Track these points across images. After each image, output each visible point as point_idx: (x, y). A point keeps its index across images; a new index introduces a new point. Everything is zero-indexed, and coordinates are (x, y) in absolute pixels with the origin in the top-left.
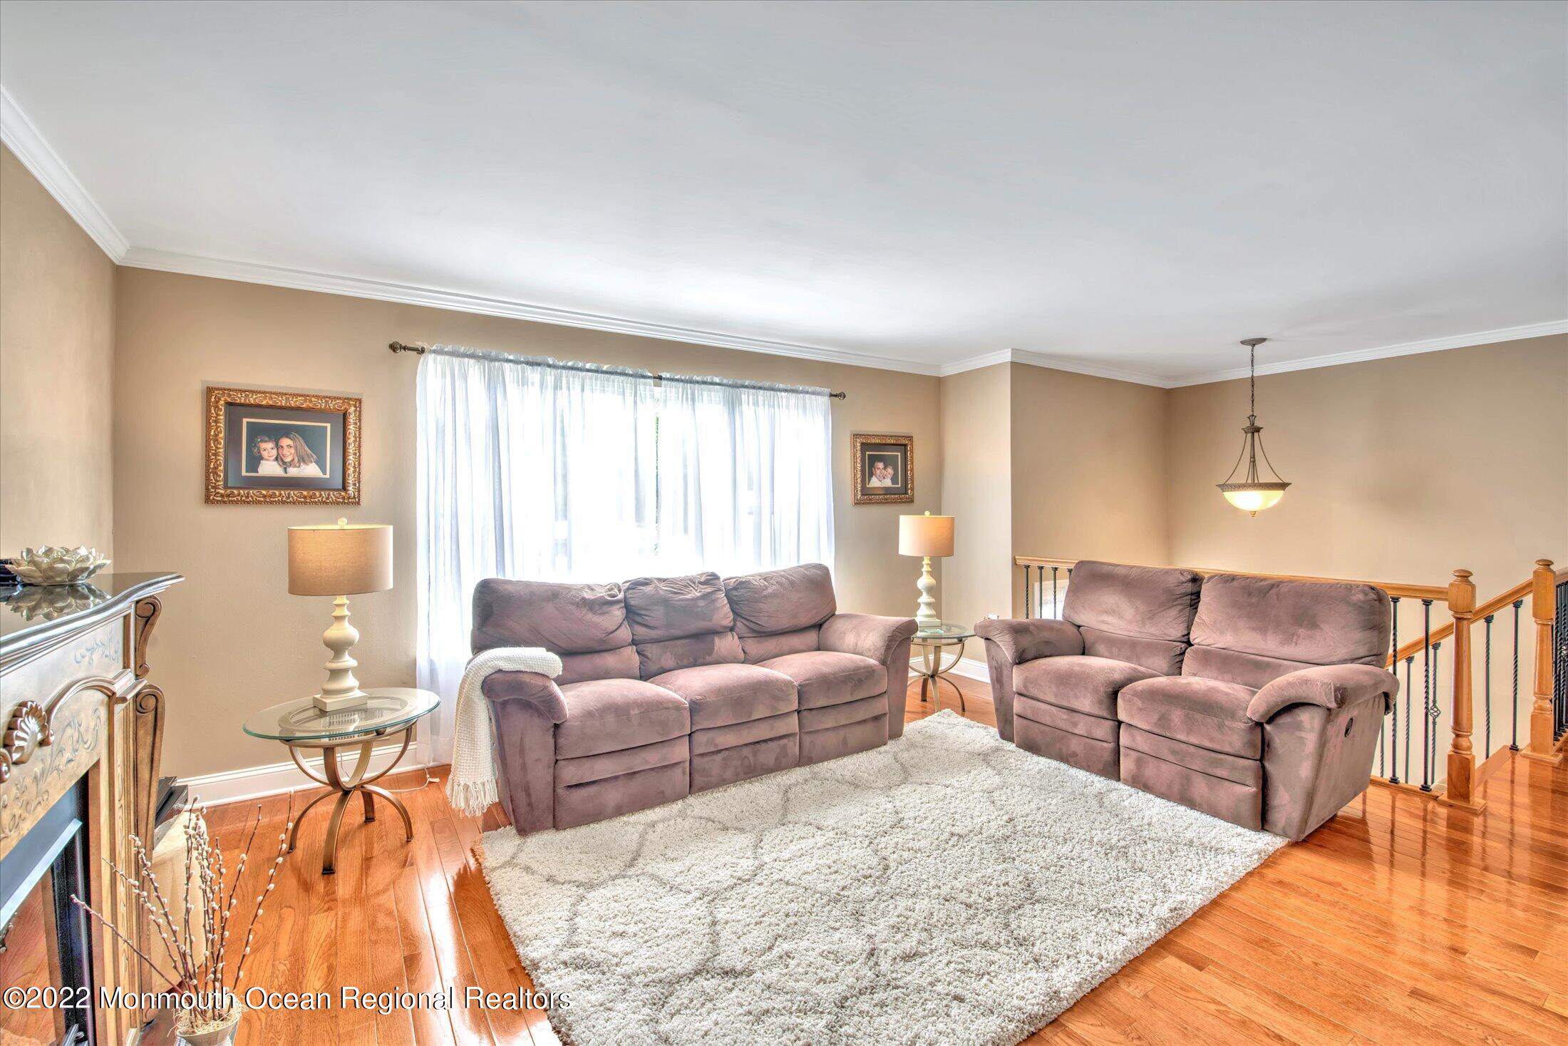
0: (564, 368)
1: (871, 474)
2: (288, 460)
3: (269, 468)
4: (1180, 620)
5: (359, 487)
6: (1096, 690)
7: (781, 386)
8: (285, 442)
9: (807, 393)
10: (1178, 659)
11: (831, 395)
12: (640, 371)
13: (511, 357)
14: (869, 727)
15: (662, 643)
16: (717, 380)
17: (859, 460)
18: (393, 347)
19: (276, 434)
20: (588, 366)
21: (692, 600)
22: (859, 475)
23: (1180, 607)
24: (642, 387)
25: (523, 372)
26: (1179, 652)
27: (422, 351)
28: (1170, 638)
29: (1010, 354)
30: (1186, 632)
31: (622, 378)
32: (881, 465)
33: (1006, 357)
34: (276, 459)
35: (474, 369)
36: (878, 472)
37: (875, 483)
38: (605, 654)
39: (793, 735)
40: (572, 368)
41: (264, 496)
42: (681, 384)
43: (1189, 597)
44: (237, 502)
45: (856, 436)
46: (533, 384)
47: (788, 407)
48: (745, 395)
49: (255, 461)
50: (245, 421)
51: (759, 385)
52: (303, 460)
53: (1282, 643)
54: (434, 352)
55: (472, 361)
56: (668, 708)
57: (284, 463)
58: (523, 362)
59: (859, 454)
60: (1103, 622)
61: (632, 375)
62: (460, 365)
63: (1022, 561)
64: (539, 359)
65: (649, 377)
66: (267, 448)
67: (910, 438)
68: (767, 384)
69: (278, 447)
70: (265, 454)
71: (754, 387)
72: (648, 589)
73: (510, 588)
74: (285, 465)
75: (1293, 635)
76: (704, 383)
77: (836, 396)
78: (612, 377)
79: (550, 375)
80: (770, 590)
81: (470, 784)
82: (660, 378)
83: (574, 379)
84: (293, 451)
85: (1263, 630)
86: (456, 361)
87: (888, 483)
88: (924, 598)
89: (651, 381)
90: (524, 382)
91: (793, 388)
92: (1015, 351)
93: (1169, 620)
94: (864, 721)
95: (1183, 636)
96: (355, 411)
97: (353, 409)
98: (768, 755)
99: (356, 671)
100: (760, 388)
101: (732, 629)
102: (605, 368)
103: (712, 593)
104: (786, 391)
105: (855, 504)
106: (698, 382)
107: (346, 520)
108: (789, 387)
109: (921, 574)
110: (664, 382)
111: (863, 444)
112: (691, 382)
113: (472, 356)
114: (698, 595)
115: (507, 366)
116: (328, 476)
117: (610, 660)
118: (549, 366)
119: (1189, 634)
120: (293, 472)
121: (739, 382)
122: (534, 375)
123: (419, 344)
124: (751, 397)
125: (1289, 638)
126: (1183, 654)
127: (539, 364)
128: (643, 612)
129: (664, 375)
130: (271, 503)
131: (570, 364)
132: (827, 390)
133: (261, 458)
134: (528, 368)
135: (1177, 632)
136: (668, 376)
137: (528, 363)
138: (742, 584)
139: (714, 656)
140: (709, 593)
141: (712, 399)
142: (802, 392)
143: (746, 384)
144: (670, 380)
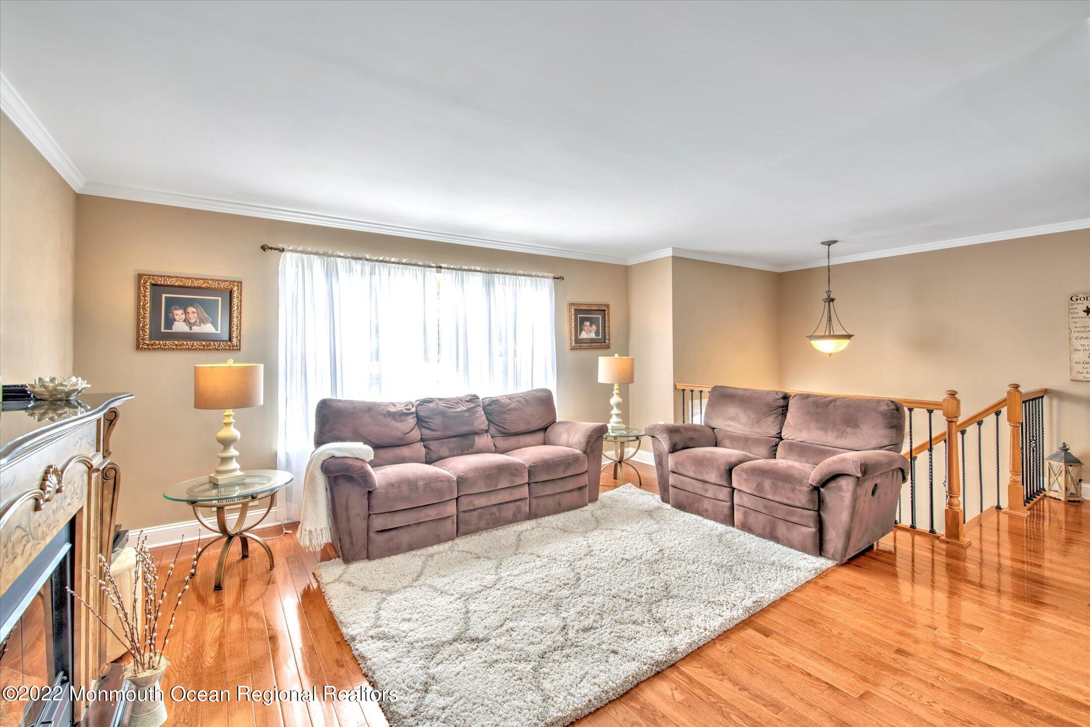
0: (376, 261)
1: (581, 330)
2: (192, 321)
3: (180, 327)
4: (775, 424)
5: (240, 339)
6: (719, 469)
7: (521, 272)
8: (191, 309)
9: (538, 276)
10: (774, 449)
11: (554, 278)
12: (427, 263)
13: (342, 254)
14: (576, 494)
15: (441, 441)
16: (478, 268)
17: (573, 321)
18: (264, 248)
19: (184, 305)
20: (393, 260)
21: (461, 412)
22: (573, 330)
23: (776, 415)
24: (428, 273)
25: (350, 264)
26: (774, 444)
27: (283, 250)
28: (770, 436)
29: (671, 251)
30: (779, 431)
31: (415, 267)
32: (588, 324)
33: (668, 253)
34: (185, 321)
35: (317, 261)
36: (586, 328)
37: (584, 335)
38: (402, 447)
39: (526, 499)
40: (382, 261)
41: (176, 345)
42: (454, 271)
43: (781, 409)
44: (158, 349)
45: (571, 304)
46: (356, 271)
47: (525, 284)
48: (497, 278)
49: (170, 322)
50: (164, 296)
51: (507, 271)
52: (202, 321)
53: (837, 438)
54: (291, 251)
55: (316, 257)
56: (442, 481)
57: (190, 323)
58: (349, 258)
59: (573, 317)
60: (729, 425)
61: (422, 266)
62: (308, 260)
63: (680, 386)
64: (360, 256)
65: (433, 267)
66: (179, 313)
67: (608, 306)
68: (511, 271)
69: (186, 313)
70: (177, 318)
71: (503, 273)
72: (431, 405)
73: (340, 404)
74: (191, 325)
75: (844, 432)
76: (470, 270)
77: (557, 278)
78: (409, 267)
79: (368, 266)
80: (512, 406)
81: (313, 530)
82: (441, 267)
83: (384, 269)
84: (196, 315)
85: (825, 430)
86: (305, 257)
87: (592, 335)
88: (615, 411)
89: (434, 270)
90: (350, 270)
91: (529, 273)
92: (674, 249)
93: (769, 423)
94: (572, 490)
95: (778, 434)
96: (238, 289)
97: (236, 288)
98: (509, 511)
99: (238, 459)
100: (507, 274)
101: (487, 431)
102: (404, 261)
103: (474, 407)
104: (524, 275)
105: (571, 349)
106: (465, 270)
107: (232, 361)
108: (526, 273)
109: (613, 395)
110: (443, 270)
111: (576, 310)
112: (461, 270)
113: (316, 254)
114: (465, 409)
115: (339, 260)
116: (219, 332)
117: (405, 451)
118: (367, 260)
119: (781, 432)
120: (196, 329)
121: (493, 270)
122: (357, 266)
123: (281, 246)
124: (501, 279)
125: (841, 434)
126: (777, 445)
127: (360, 259)
128: (429, 420)
129: (443, 265)
130: (181, 349)
131: (381, 258)
132: (552, 275)
133: (175, 320)
134: (353, 261)
135: (773, 432)
136: (446, 266)
137: (353, 258)
138: (494, 402)
139: (475, 448)
140: (472, 408)
141: (475, 281)
142: (535, 276)
143: (498, 271)
144: (447, 269)
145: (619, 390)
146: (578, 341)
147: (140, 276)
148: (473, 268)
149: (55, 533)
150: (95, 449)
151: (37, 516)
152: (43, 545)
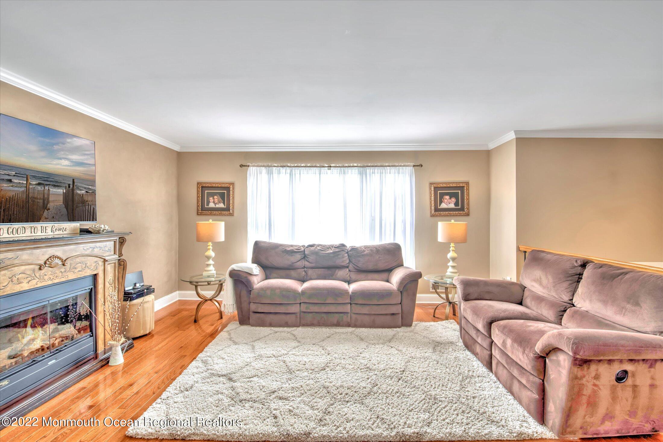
0: (293, 167)
1: (441, 202)
2: (216, 202)
3: (212, 205)
4: (568, 290)
5: (233, 210)
7: (387, 164)
8: (216, 197)
9: (401, 166)
10: (561, 314)
11: (414, 166)
12: (322, 165)
13: (276, 165)
14: (388, 317)
15: (314, 269)
16: (356, 165)
17: (433, 195)
18: (241, 166)
19: (213, 195)
20: (302, 165)
21: (328, 253)
22: (433, 202)
23: (571, 282)
24: (323, 170)
25: (279, 170)
26: (563, 310)
27: (249, 166)
28: (563, 301)
29: (514, 134)
30: (571, 298)
31: (315, 168)
32: (447, 197)
33: (511, 136)
34: (213, 202)
35: (264, 170)
36: (446, 201)
37: (443, 206)
38: (291, 270)
39: (347, 313)
40: (296, 167)
41: (210, 213)
42: (339, 168)
43: (578, 276)
44: (204, 215)
45: (431, 184)
46: (283, 173)
47: (390, 173)
48: (368, 170)
49: (208, 203)
51: (376, 165)
52: (220, 202)
53: (616, 313)
54: (252, 166)
55: (263, 168)
57: (215, 203)
58: (279, 166)
59: (433, 192)
61: (319, 167)
62: (259, 170)
63: (522, 249)
64: (285, 164)
65: (326, 167)
66: (211, 199)
67: (467, 183)
68: (379, 164)
69: (214, 199)
70: (211, 201)
71: (373, 166)
72: (312, 248)
73: (263, 244)
74: (215, 204)
75: (623, 308)
76: (350, 167)
77: (417, 166)
78: (312, 168)
79: (288, 170)
80: (365, 253)
82: (330, 167)
83: (297, 171)
84: (217, 200)
85: (605, 303)
86: (258, 168)
87: (452, 206)
88: (451, 263)
89: (327, 168)
90: (279, 173)
91: (393, 165)
92: (516, 132)
93: (563, 289)
94: (386, 314)
95: (570, 300)
96: (232, 187)
97: (231, 186)
100: (376, 166)
101: (347, 267)
102: (309, 165)
104: (389, 166)
105: (431, 216)
106: (346, 167)
107: (211, 220)
108: (391, 164)
110: (332, 168)
111: (435, 188)
112: (343, 167)
113: (263, 166)
114: (331, 251)
115: (274, 168)
116: (226, 207)
117: (293, 273)
118: (288, 166)
119: (572, 300)
120: (217, 206)
121: (366, 165)
122: (283, 170)
123: (248, 164)
124: (371, 170)
125: (622, 310)
126: (565, 311)
127: (285, 166)
128: (309, 257)
129: (332, 165)
130: (212, 215)
131: (296, 165)
132: (412, 164)
133: (210, 202)
134: (281, 168)
135: (566, 298)
136: (334, 165)
137: (281, 166)
138: (353, 249)
139: (334, 277)
140: (337, 251)
141: (353, 173)
142: (398, 166)
143: (369, 165)
144: (335, 167)
145: (455, 247)
146: (436, 210)
147: (198, 183)
148: (352, 165)
149: (63, 280)
150: (113, 253)
151: (42, 272)
152: (50, 282)
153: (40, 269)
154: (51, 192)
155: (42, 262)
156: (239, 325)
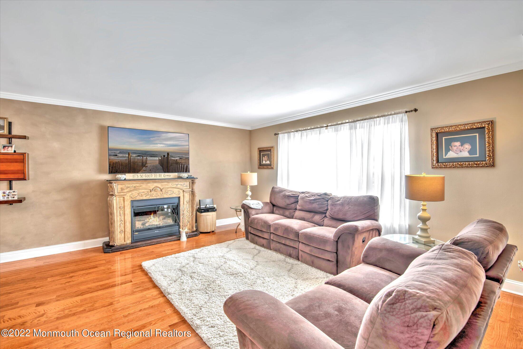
0: (303, 130)
1: (447, 151)
3: (264, 162)
7: (376, 116)
9: (391, 115)
11: (407, 112)
12: (321, 125)
13: (293, 131)
16: (347, 121)
17: (434, 143)
18: (276, 134)
19: (264, 155)
20: (309, 128)
21: (311, 200)
22: (434, 152)
24: (322, 131)
25: (295, 134)
27: (278, 134)
31: (317, 129)
32: (458, 144)
36: (455, 148)
37: (452, 155)
40: (305, 130)
44: (261, 169)
45: (432, 129)
46: (296, 137)
47: (379, 124)
48: (358, 124)
50: (261, 153)
51: (365, 118)
52: (267, 160)
58: (295, 131)
59: (434, 139)
61: (319, 128)
64: (298, 129)
65: (324, 127)
67: (491, 122)
68: (368, 117)
69: (265, 158)
70: (263, 159)
71: (362, 120)
74: (266, 161)
76: (342, 124)
77: (409, 112)
78: (314, 130)
83: (305, 133)
87: (465, 154)
89: (325, 128)
96: (272, 149)
100: (365, 119)
102: (313, 127)
104: (378, 117)
106: (339, 124)
110: (329, 127)
111: (438, 133)
113: (286, 133)
115: (292, 133)
116: (270, 163)
118: (300, 131)
120: (266, 163)
121: (355, 119)
122: (297, 134)
124: (361, 124)
127: (298, 131)
129: (328, 125)
130: (264, 168)
132: (404, 110)
136: (330, 124)
141: (345, 129)
142: (388, 115)
143: (359, 119)
144: (331, 126)
147: (258, 148)
148: (344, 122)
149: (162, 197)
150: (189, 188)
151: (152, 193)
152: (155, 198)
153: (151, 192)
154: (148, 159)
155: (152, 189)
156: (246, 239)
